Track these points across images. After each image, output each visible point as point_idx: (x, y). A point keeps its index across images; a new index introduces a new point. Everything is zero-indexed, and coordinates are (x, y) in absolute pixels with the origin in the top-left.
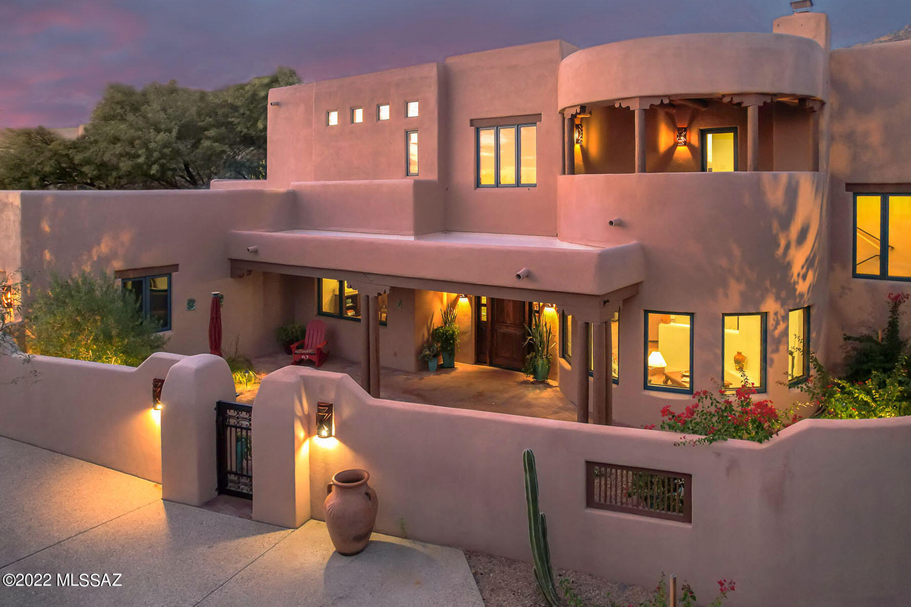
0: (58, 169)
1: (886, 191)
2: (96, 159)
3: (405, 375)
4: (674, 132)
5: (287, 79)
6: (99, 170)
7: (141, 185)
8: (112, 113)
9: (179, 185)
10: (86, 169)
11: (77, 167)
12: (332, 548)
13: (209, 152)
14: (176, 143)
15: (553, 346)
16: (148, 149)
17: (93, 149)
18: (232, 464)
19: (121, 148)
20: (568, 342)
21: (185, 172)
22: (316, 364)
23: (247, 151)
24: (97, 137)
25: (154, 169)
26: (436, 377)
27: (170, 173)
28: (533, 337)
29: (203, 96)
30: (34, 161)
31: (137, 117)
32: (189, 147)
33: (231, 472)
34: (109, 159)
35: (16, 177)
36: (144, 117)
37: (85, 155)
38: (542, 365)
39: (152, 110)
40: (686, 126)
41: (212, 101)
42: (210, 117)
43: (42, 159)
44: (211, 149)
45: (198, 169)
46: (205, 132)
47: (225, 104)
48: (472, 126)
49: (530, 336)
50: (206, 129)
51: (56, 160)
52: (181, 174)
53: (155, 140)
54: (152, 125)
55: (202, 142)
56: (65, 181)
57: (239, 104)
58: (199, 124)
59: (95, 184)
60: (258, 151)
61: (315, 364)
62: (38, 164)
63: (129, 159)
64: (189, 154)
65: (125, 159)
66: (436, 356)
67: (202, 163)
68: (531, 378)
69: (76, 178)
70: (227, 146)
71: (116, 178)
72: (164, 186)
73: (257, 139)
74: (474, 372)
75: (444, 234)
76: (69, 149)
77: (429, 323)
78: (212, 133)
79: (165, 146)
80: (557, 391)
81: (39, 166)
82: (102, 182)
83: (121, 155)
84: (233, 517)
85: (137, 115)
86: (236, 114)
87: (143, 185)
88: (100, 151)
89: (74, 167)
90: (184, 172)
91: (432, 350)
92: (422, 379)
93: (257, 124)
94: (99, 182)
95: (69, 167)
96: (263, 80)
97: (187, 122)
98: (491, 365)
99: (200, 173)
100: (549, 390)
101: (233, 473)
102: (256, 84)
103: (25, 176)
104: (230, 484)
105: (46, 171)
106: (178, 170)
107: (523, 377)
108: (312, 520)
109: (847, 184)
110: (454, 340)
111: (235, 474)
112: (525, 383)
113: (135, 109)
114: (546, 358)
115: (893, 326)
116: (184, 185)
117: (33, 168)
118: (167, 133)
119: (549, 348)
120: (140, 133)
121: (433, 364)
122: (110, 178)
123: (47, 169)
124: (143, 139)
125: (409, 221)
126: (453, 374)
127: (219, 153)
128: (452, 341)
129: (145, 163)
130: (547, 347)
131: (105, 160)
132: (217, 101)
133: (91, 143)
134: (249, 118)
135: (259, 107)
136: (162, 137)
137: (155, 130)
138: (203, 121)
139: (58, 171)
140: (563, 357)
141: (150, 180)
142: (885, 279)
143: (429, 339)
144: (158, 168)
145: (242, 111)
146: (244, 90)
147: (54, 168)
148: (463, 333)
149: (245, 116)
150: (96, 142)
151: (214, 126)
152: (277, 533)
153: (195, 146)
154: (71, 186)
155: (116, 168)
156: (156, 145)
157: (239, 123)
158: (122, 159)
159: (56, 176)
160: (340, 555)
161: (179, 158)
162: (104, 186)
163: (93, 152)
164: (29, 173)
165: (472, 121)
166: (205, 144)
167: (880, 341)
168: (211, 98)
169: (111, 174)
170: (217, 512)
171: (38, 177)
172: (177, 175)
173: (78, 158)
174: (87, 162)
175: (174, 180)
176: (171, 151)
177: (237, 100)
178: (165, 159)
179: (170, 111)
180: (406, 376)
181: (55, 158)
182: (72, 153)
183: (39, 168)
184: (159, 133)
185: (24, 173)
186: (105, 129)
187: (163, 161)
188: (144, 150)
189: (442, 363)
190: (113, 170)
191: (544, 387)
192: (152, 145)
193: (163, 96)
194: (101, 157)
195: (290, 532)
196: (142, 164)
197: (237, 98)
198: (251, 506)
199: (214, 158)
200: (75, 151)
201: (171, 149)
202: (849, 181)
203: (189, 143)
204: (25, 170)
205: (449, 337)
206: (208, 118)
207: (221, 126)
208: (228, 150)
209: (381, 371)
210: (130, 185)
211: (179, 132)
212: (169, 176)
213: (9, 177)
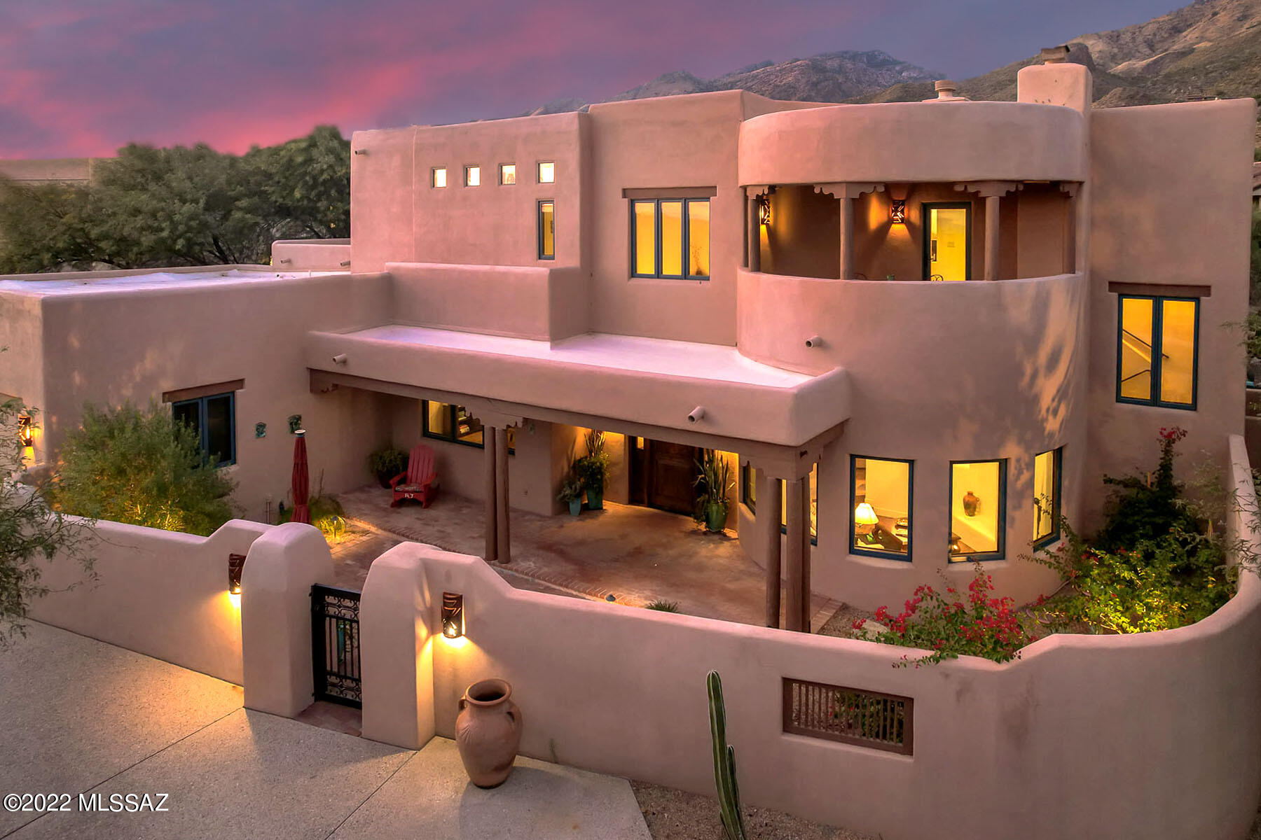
0: (72, 245)
1: (1161, 292)
2: (114, 233)
3: (539, 521)
4: (889, 206)
5: (326, 143)
6: (118, 246)
7: (165, 261)
8: (132, 182)
9: (207, 261)
10: (103, 245)
11: (93, 242)
12: (465, 777)
13: (241, 225)
14: (203, 215)
15: (731, 486)
16: (172, 222)
17: (112, 222)
18: (332, 663)
19: (143, 221)
20: (750, 481)
21: (215, 247)
22: (424, 504)
23: (283, 223)
24: (115, 209)
25: (180, 244)
26: (579, 523)
27: (197, 248)
28: (705, 475)
29: (233, 161)
30: (46, 236)
31: (160, 186)
32: (218, 219)
33: (332, 673)
34: (128, 233)
35: (26, 254)
36: (169, 187)
37: (103, 229)
38: (717, 512)
39: (176, 178)
40: (903, 199)
41: (243, 168)
42: (241, 186)
43: (54, 234)
44: (243, 221)
45: (229, 243)
46: (236, 203)
47: (258, 171)
48: (625, 197)
49: (702, 474)
50: (237, 199)
51: (70, 235)
52: (210, 249)
53: (181, 211)
54: (177, 196)
55: (233, 213)
56: (80, 258)
57: (274, 171)
58: (229, 193)
59: (114, 261)
60: (295, 222)
61: (422, 505)
62: (50, 239)
63: (152, 232)
64: (218, 226)
65: (147, 233)
66: (579, 495)
67: (233, 236)
68: (703, 527)
69: (93, 255)
70: (260, 218)
71: (137, 254)
72: (191, 262)
73: (294, 210)
74: (628, 516)
75: (589, 337)
76: (85, 222)
77: (569, 453)
78: (244, 203)
79: (191, 218)
80: (737, 546)
81: (51, 242)
82: (121, 259)
83: (143, 229)
84: (337, 734)
85: (160, 184)
86: (270, 182)
87: (168, 262)
88: (119, 224)
89: (90, 242)
90: (212, 247)
91: (573, 487)
92: (562, 526)
93: (293, 193)
94: (118, 258)
95: (85, 243)
96: (299, 144)
97: (216, 191)
98: (649, 506)
99: (232, 248)
100: (726, 544)
101: (334, 674)
102: (292, 149)
103: (36, 252)
104: (329, 688)
105: (59, 247)
106: (206, 244)
107: (690, 523)
108: (436, 737)
109: (1111, 283)
110: (602, 474)
111: (337, 675)
112: (695, 532)
113: (158, 178)
114: (722, 502)
115: (1166, 468)
116: (213, 262)
117: (45, 244)
118: (193, 204)
119: (726, 490)
120: (163, 204)
121: (575, 507)
122: (130, 254)
123: (61, 245)
124: (167, 210)
125: (543, 322)
126: (602, 519)
127: (251, 226)
128: (599, 477)
129: (169, 237)
130: (724, 487)
131: (125, 234)
132: (248, 168)
133: (109, 216)
134: (284, 187)
135: (296, 174)
136: (187, 208)
137: (180, 200)
138: (234, 190)
139: (72, 247)
140: (745, 502)
141: (176, 256)
142: (1157, 406)
143: (569, 472)
144: (184, 243)
145: (276, 179)
146: (279, 155)
147: (68, 243)
148: (614, 464)
149: (280, 184)
150: (114, 214)
151: (246, 195)
152: (394, 756)
153: (226, 217)
154: (87, 263)
155: (138, 243)
156: (181, 217)
157: (273, 192)
158: (144, 233)
159: (70, 252)
160: (475, 787)
161: (208, 232)
162: (124, 263)
163: (111, 226)
164: (39, 250)
165: (624, 190)
166: (236, 216)
167: (1149, 486)
168: (242, 165)
169: (132, 250)
170: (316, 726)
171: (50, 254)
172: (206, 251)
173: (94, 233)
174: (105, 236)
175: (202, 256)
176: (198, 224)
177: (271, 167)
178: (191, 233)
179: (196, 179)
180: (541, 523)
181: (69, 233)
182: (87, 227)
183: (52, 243)
184: (184, 203)
185: (35, 249)
186: (124, 200)
187: (189, 235)
188: (168, 223)
189: (587, 502)
190: (133, 245)
191: (720, 539)
192: (177, 218)
193: (188, 163)
194: (120, 231)
195: (411, 755)
196: (166, 238)
197: (272, 164)
198: (360, 718)
199: (246, 231)
200: (90, 224)
201: (198, 222)
202: (1114, 280)
203: (218, 215)
204: (35, 246)
205: (596, 471)
206: (239, 186)
207: (254, 196)
208: (261, 222)
209: (511, 515)
210: (154, 262)
211: (207, 203)
212: (197, 251)
213: (18, 255)
